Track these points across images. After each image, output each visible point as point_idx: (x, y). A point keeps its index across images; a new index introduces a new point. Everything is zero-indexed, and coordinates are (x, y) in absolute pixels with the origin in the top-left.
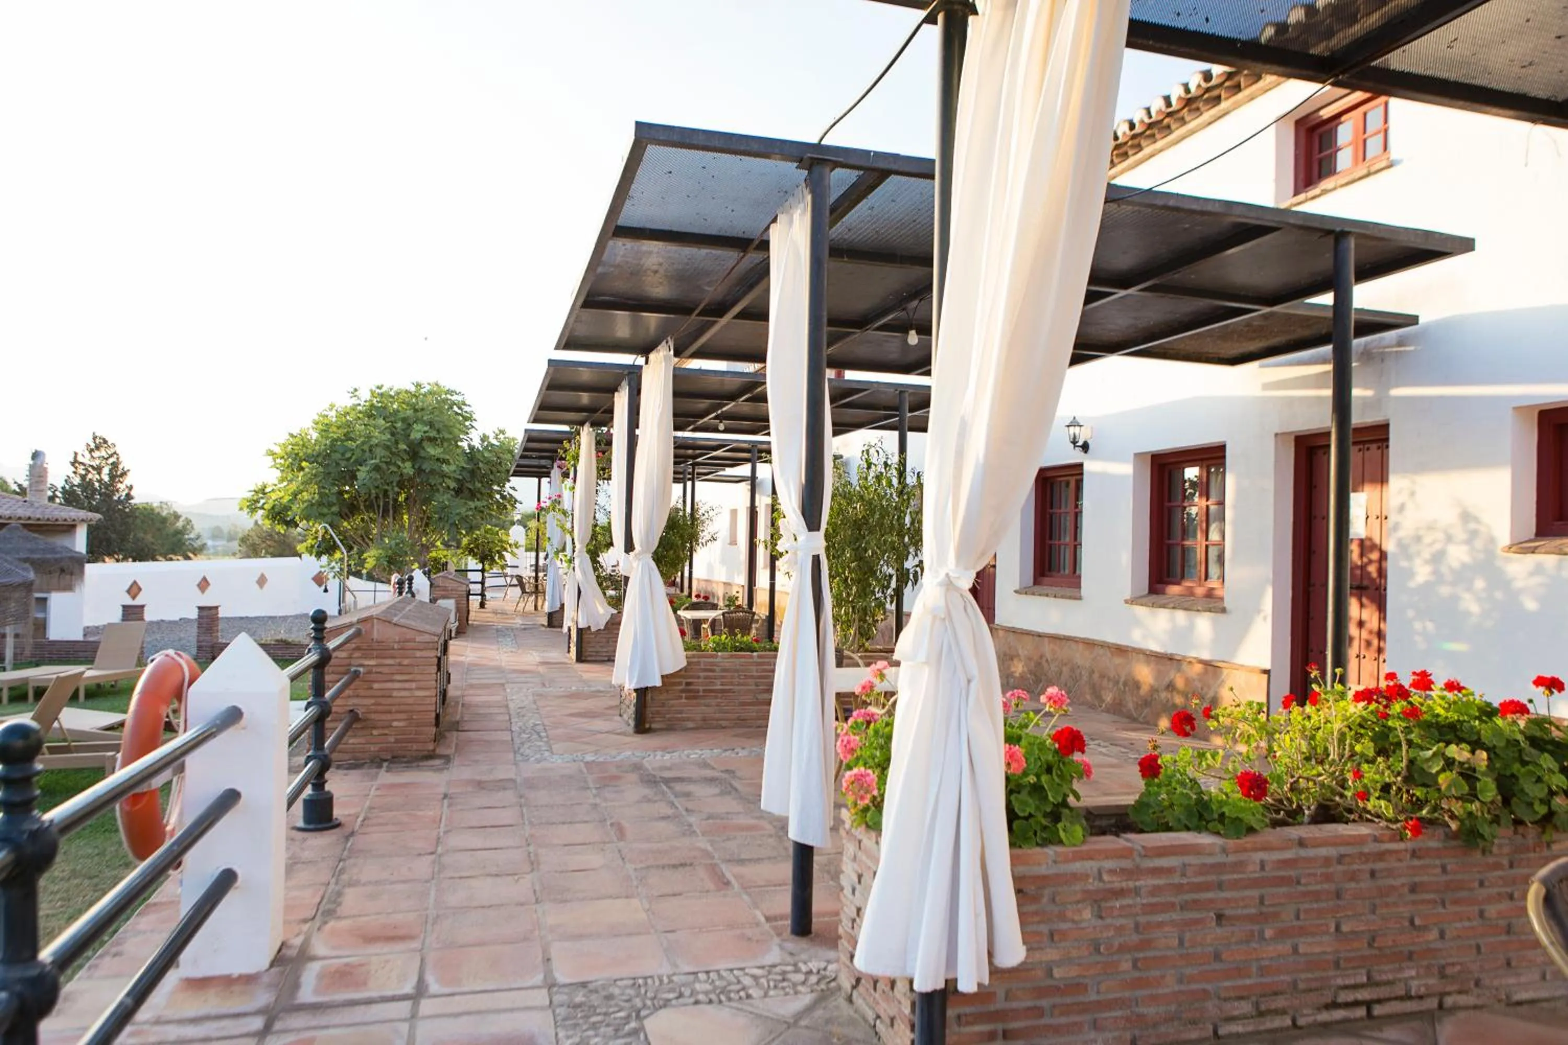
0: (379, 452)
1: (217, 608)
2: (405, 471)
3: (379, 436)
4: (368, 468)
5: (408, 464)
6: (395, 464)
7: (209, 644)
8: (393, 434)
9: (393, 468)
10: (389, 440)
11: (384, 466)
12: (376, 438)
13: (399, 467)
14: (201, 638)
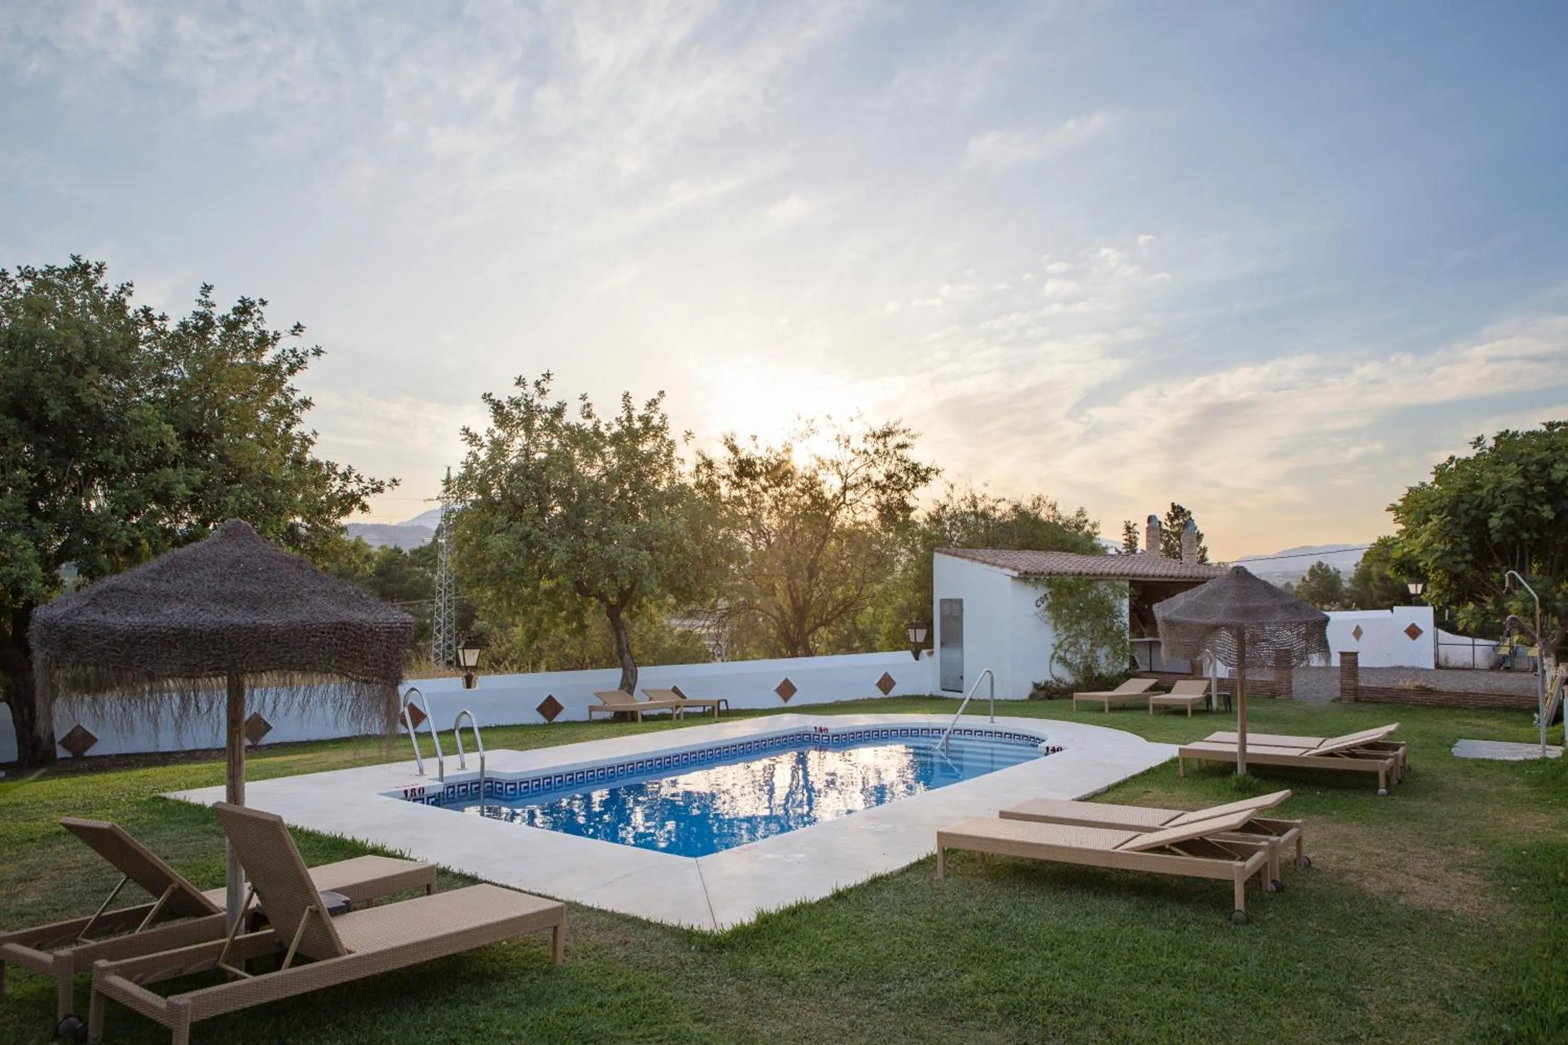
0: (1515, 496)
1: (1356, 654)
2: (1545, 515)
3: (1512, 478)
4: (1501, 514)
5: (1547, 508)
6: (1532, 508)
7: (1352, 687)
8: (1526, 478)
9: (1529, 513)
10: (1522, 484)
11: (1518, 510)
12: (1508, 482)
13: (1536, 511)
14: (1344, 682)
